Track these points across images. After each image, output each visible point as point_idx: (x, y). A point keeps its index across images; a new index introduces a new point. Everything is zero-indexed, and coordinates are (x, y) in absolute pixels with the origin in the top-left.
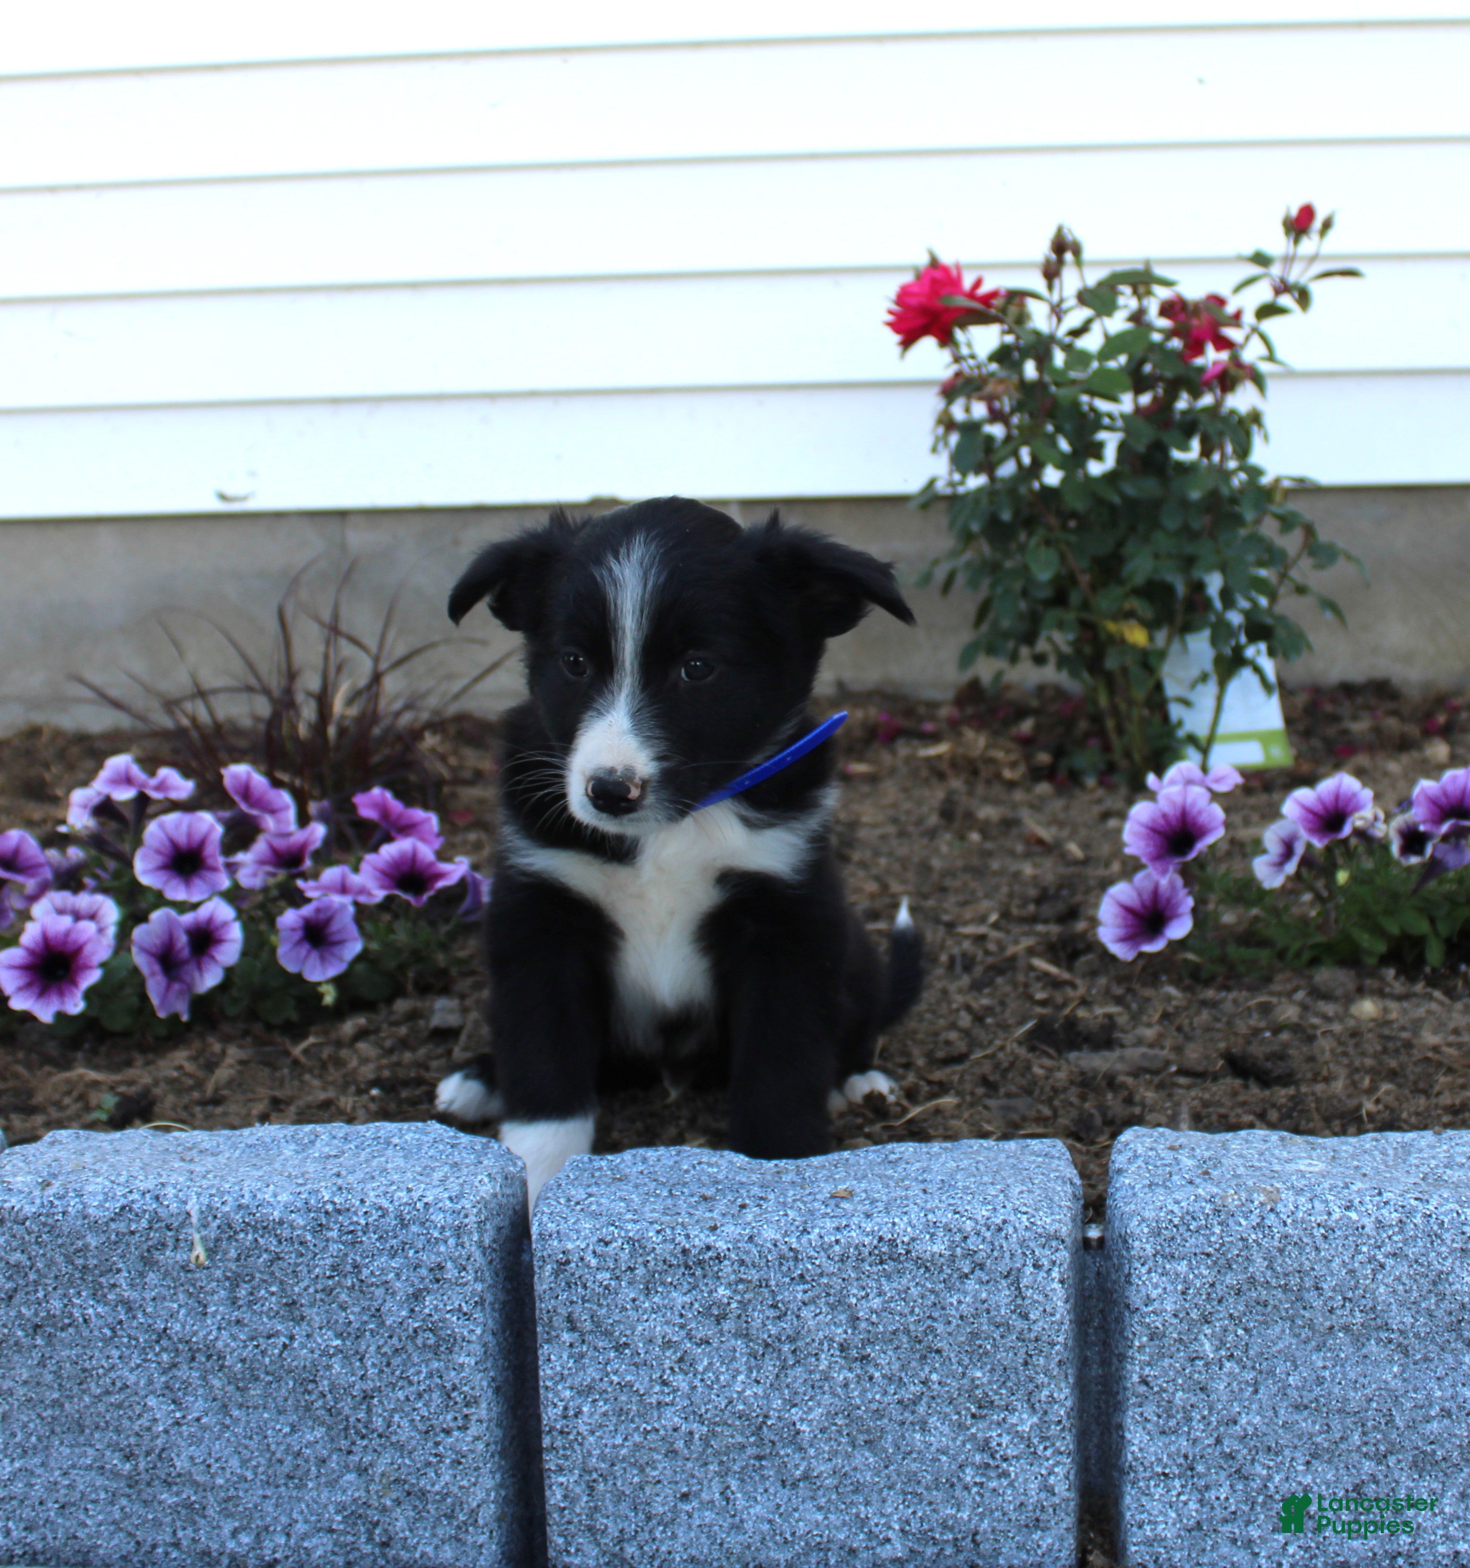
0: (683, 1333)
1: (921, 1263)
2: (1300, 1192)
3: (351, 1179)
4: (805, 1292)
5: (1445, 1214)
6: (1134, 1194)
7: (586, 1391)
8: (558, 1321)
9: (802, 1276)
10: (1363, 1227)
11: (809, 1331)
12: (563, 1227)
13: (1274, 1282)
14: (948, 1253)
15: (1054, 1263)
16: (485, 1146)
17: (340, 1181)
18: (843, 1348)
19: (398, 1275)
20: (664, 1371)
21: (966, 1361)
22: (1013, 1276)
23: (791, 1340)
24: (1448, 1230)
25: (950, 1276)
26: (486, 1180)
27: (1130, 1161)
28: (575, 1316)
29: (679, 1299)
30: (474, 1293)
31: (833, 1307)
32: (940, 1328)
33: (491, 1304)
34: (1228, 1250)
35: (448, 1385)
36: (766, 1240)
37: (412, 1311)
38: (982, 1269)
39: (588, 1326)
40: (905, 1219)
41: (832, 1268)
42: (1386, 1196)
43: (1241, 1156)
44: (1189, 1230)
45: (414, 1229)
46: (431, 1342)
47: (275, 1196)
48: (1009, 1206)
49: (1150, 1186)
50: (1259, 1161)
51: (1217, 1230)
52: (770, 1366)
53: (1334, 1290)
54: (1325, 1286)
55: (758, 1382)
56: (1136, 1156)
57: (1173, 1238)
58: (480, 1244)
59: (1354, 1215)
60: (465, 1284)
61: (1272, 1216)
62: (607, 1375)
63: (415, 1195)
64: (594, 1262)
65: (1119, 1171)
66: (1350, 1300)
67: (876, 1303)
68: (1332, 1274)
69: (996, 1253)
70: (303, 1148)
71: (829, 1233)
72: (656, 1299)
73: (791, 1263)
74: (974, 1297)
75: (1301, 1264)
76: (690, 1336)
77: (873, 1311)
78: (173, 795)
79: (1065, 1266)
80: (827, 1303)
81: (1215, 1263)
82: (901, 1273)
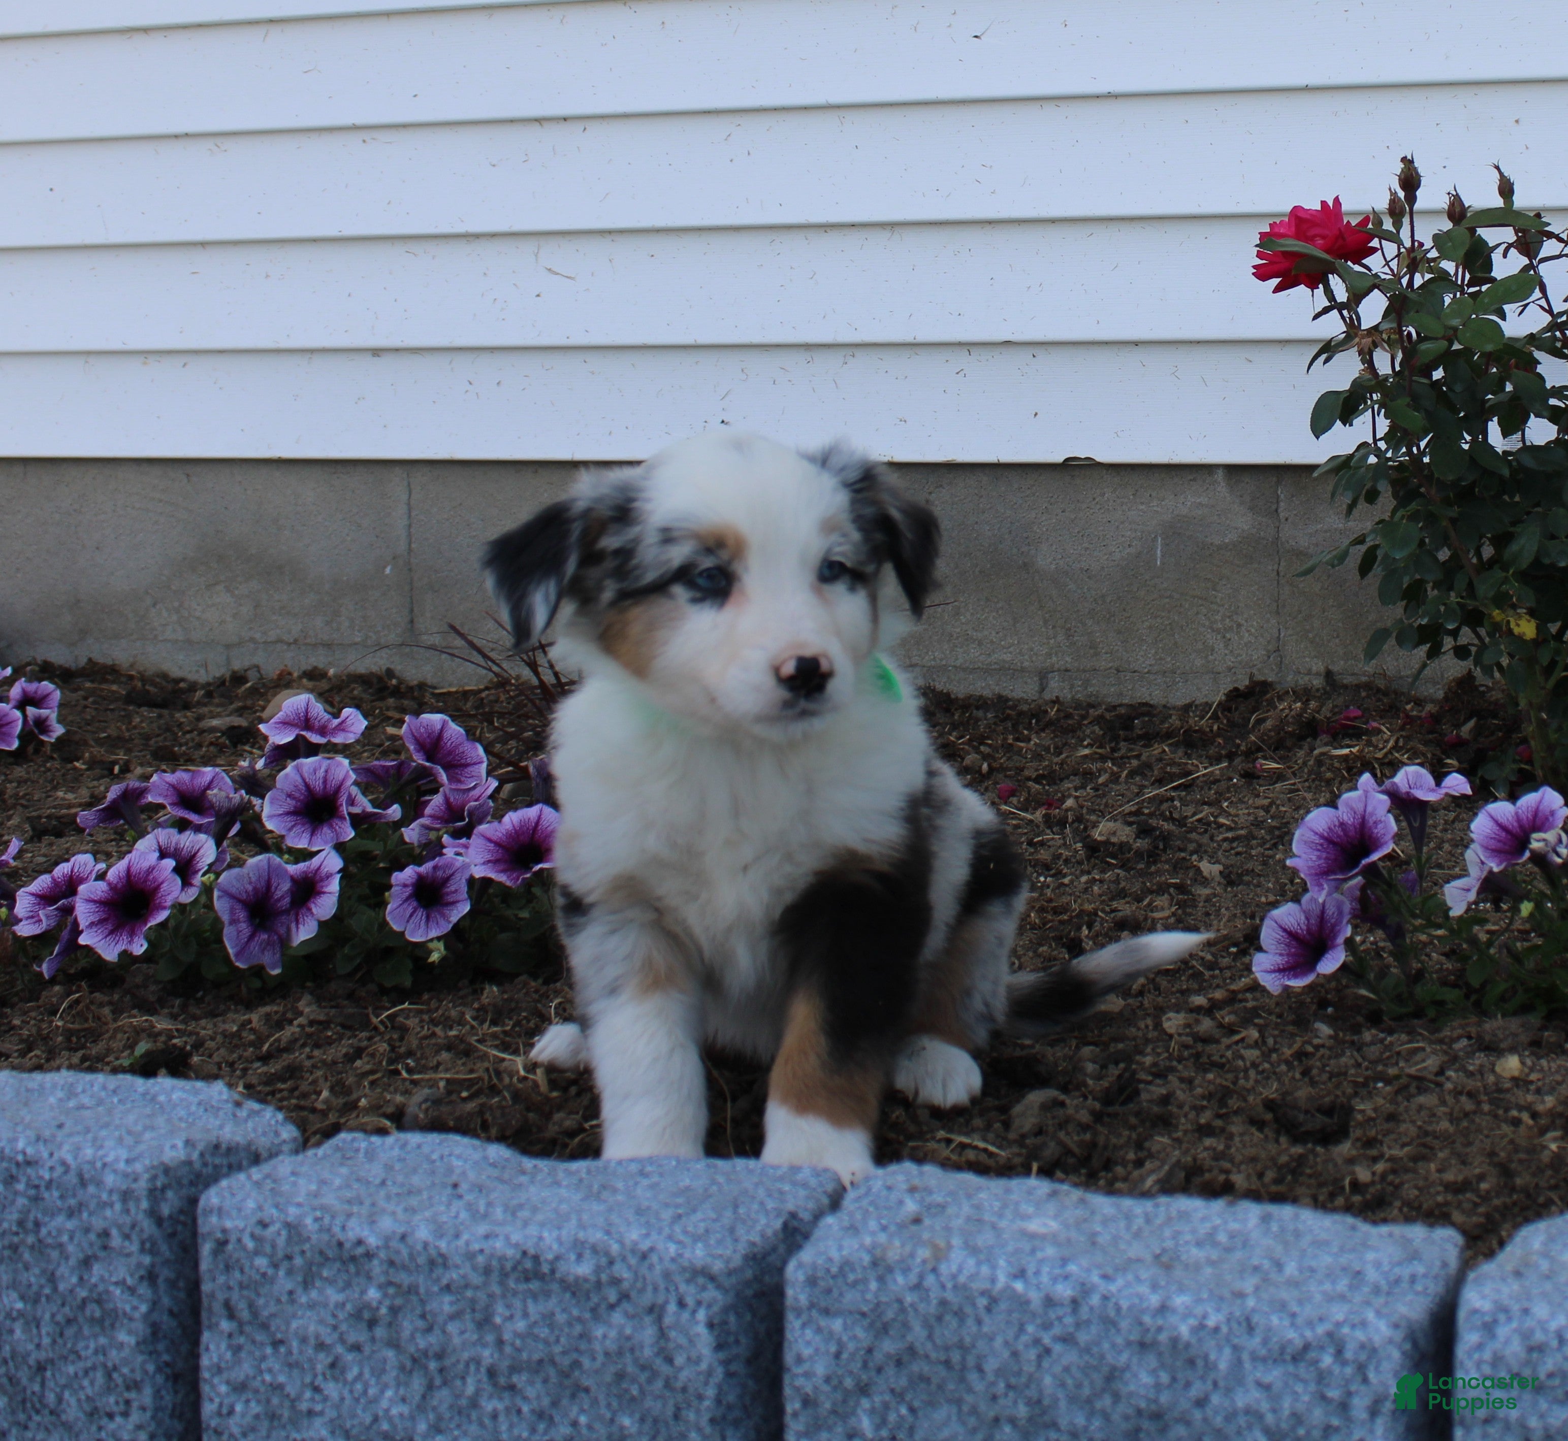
0: (336, 1336)
1: (564, 1285)
5: (1127, 1297)
7: (240, 1388)
8: (217, 1307)
9: (448, 1286)
10: (1028, 1302)
11: (454, 1350)
13: (934, 1356)
14: (593, 1278)
15: (700, 1302)
18: (492, 1373)
19: (71, 1238)
20: (315, 1376)
21: (615, 1404)
22: (656, 1311)
23: (440, 1356)
24: (1124, 1317)
28: (233, 1303)
29: (334, 1296)
30: (139, 1265)
31: (479, 1325)
32: (586, 1362)
34: (884, 1311)
35: (110, 1364)
36: (417, 1240)
37: (81, 1278)
38: (626, 1300)
39: (245, 1315)
40: (555, 1233)
43: (977, 1206)
44: (845, 1282)
46: (98, 1314)
50: (992, 1213)
51: (873, 1286)
52: (417, 1384)
53: (996, 1373)
55: (404, 1400)
57: (829, 1290)
59: (1019, 1286)
61: (932, 1276)
62: (261, 1372)
63: (101, 1153)
64: (251, 1245)
66: (1013, 1388)
67: (520, 1325)
68: (994, 1354)
69: (639, 1284)
71: (477, 1240)
72: (312, 1294)
73: (440, 1269)
74: (621, 1333)
75: (961, 1338)
76: (342, 1340)
77: (517, 1334)
78: (338, 739)
79: (716, 1308)
80: (473, 1320)
81: (872, 1324)
82: (547, 1294)
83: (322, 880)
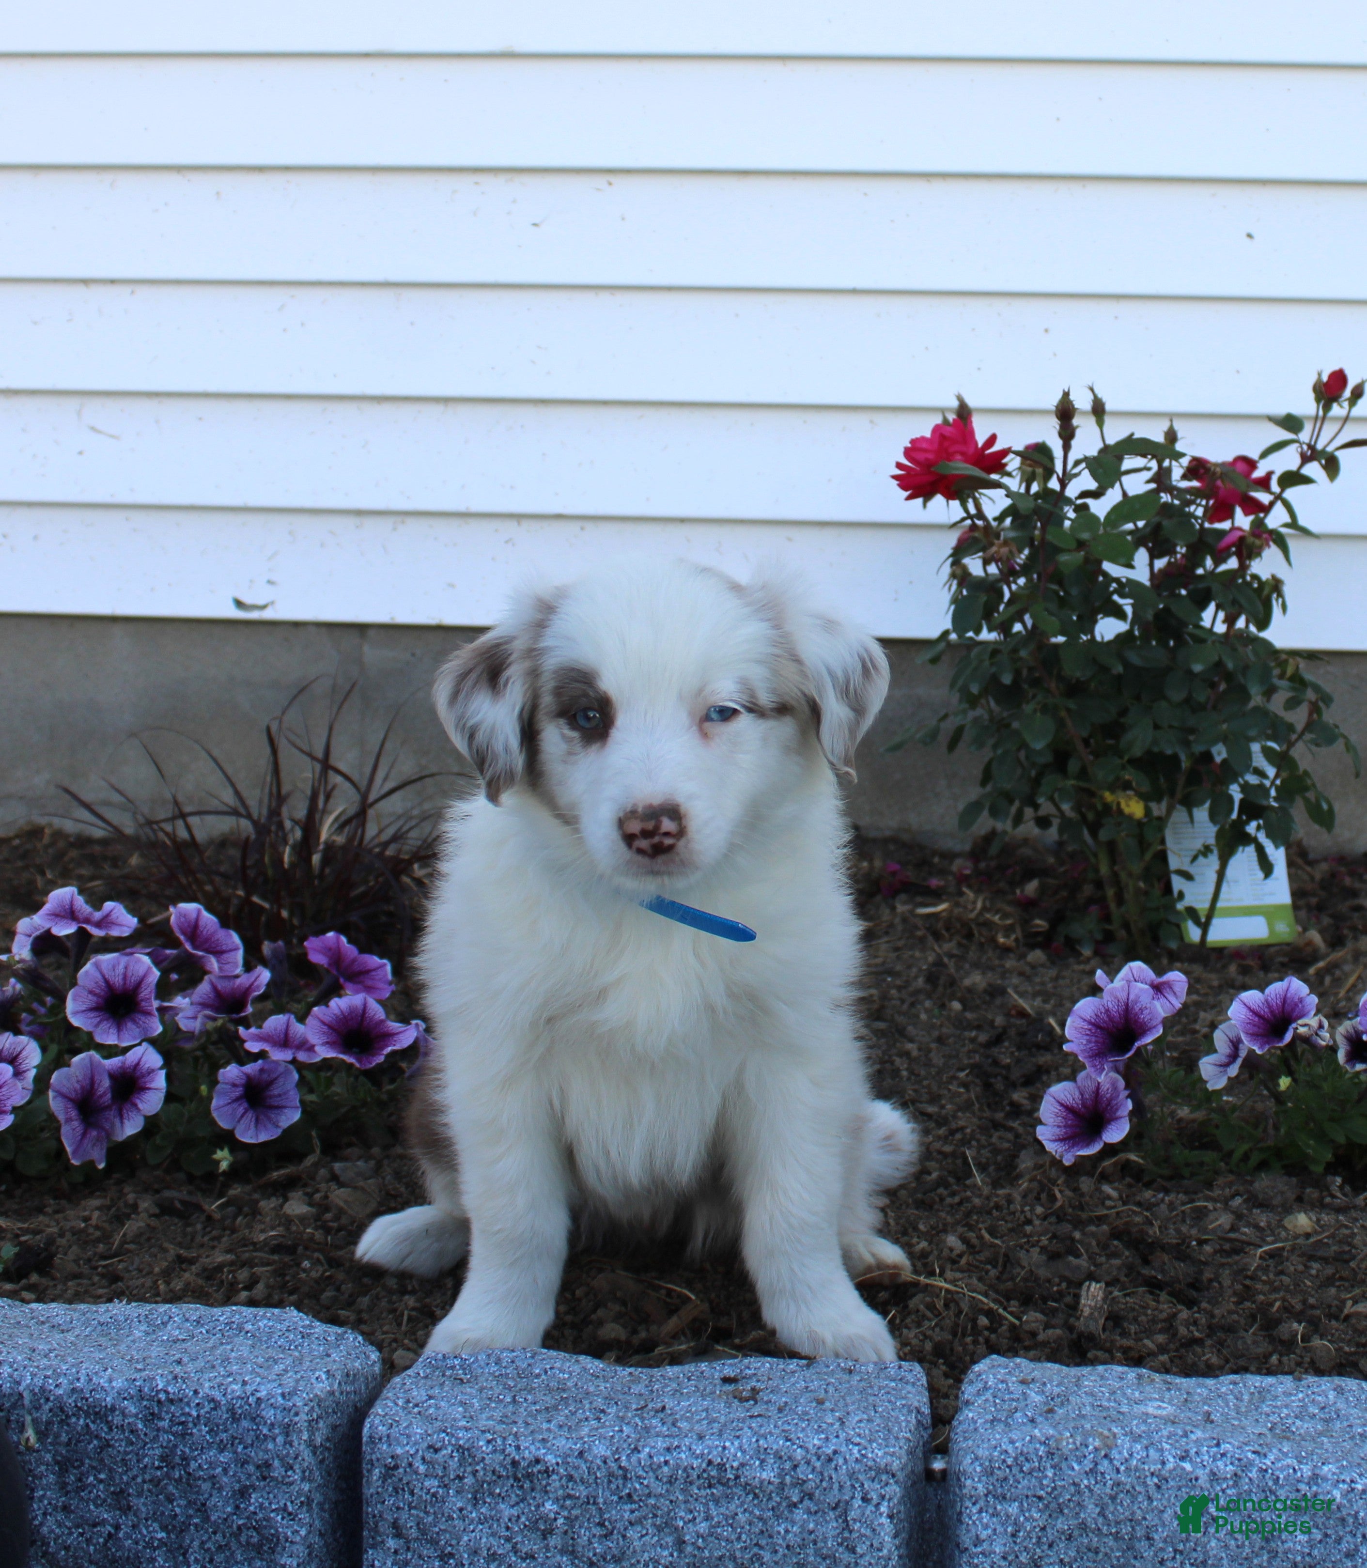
0: (508, 1546)
1: (748, 1489)
2: (1137, 1438)
3: (190, 1367)
4: (632, 1512)
5: (1282, 1469)
6: (976, 1429)
8: (383, 1527)
9: (629, 1495)
10: (1197, 1479)
11: (635, 1552)
12: (394, 1431)
13: (1105, 1529)
14: (777, 1481)
15: (883, 1497)
16: (340, 1337)
17: (178, 1369)
19: (225, 1470)
22: (841, 1508)
24: (1282, 1486)
25: (779, 1504)
26: (324, 1377)
27: (979, 1394)
28: (402, 1522)
29: (507, 1511)
30: (300, 1492)
31: (659, 1529)
32: (767, 1556)
33: (319, 1504)
34: (1060, 1494)
36: (595, 1457)
37: (237, 1507)
38: (811, 1499)
39: (414, 1533)
40: (736, 1443)
41: (659, 1488)
42: (1225, 1447)
43: (1092, 1394)
44: (1022, 1471)
45: (245, 1424)
46: (255, 1540)
47: (110, 1381)
48: (842, 1435)
49: (992, 1421)
50: (1109, 1400)
51: (1050, 1473)
53: (1165, 1541)
54: (1156, 1537)
56: (986, 1388)
57: (1005, 1479)
58: (310, 1443)
59: (1188, 1466)
60: (291, 1484)
61: (1106, 1462)
63: (249, 1389)
64: (422, 1469)
65: (967, 1403)
66: (1181, 1552)
67: (703, 1527)
68: (1164, 1525)
69: (824, 1484)
70: (154, 1328)
71: (659, 1453)
72: (483, 1510)
73: (620, 1481)
74: (802, 1527)
75: (1133, 1513)
76: (515, 1550)
77: (699, 1536)
78: (115, 933)
79: (896, 1501)
80: (654, 1525)
81: (1047, 1506)
82: (729, 1498)
83: (143, 1076)
